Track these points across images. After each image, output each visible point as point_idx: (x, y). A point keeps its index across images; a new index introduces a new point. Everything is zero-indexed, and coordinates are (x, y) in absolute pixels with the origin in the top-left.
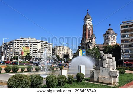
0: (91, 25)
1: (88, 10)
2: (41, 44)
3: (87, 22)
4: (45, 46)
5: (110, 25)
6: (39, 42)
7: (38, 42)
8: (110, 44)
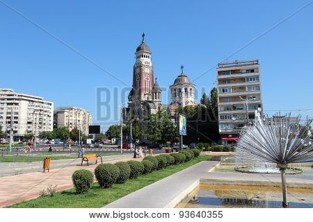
0: (151, 65)
1: (143, 35)
2: (28, 102)
3: (144, 60)
4: (38, 108)
5: (182, 67)
6: (23, 98)
7: (20, 98)
8: (184, 105)
